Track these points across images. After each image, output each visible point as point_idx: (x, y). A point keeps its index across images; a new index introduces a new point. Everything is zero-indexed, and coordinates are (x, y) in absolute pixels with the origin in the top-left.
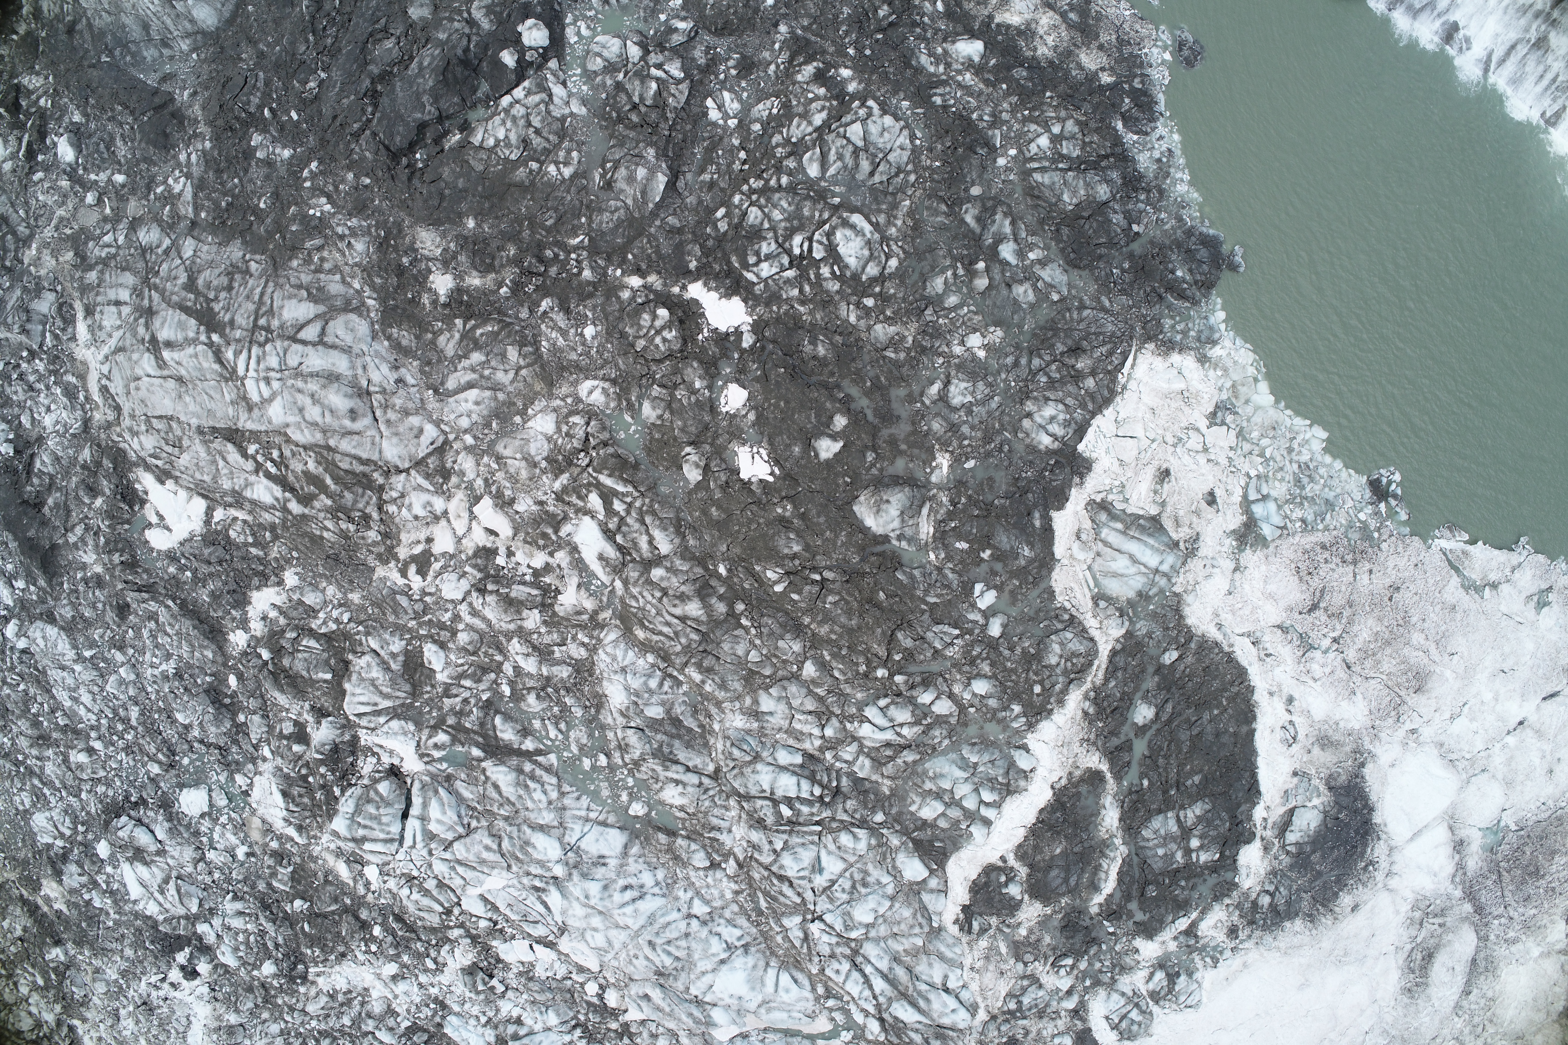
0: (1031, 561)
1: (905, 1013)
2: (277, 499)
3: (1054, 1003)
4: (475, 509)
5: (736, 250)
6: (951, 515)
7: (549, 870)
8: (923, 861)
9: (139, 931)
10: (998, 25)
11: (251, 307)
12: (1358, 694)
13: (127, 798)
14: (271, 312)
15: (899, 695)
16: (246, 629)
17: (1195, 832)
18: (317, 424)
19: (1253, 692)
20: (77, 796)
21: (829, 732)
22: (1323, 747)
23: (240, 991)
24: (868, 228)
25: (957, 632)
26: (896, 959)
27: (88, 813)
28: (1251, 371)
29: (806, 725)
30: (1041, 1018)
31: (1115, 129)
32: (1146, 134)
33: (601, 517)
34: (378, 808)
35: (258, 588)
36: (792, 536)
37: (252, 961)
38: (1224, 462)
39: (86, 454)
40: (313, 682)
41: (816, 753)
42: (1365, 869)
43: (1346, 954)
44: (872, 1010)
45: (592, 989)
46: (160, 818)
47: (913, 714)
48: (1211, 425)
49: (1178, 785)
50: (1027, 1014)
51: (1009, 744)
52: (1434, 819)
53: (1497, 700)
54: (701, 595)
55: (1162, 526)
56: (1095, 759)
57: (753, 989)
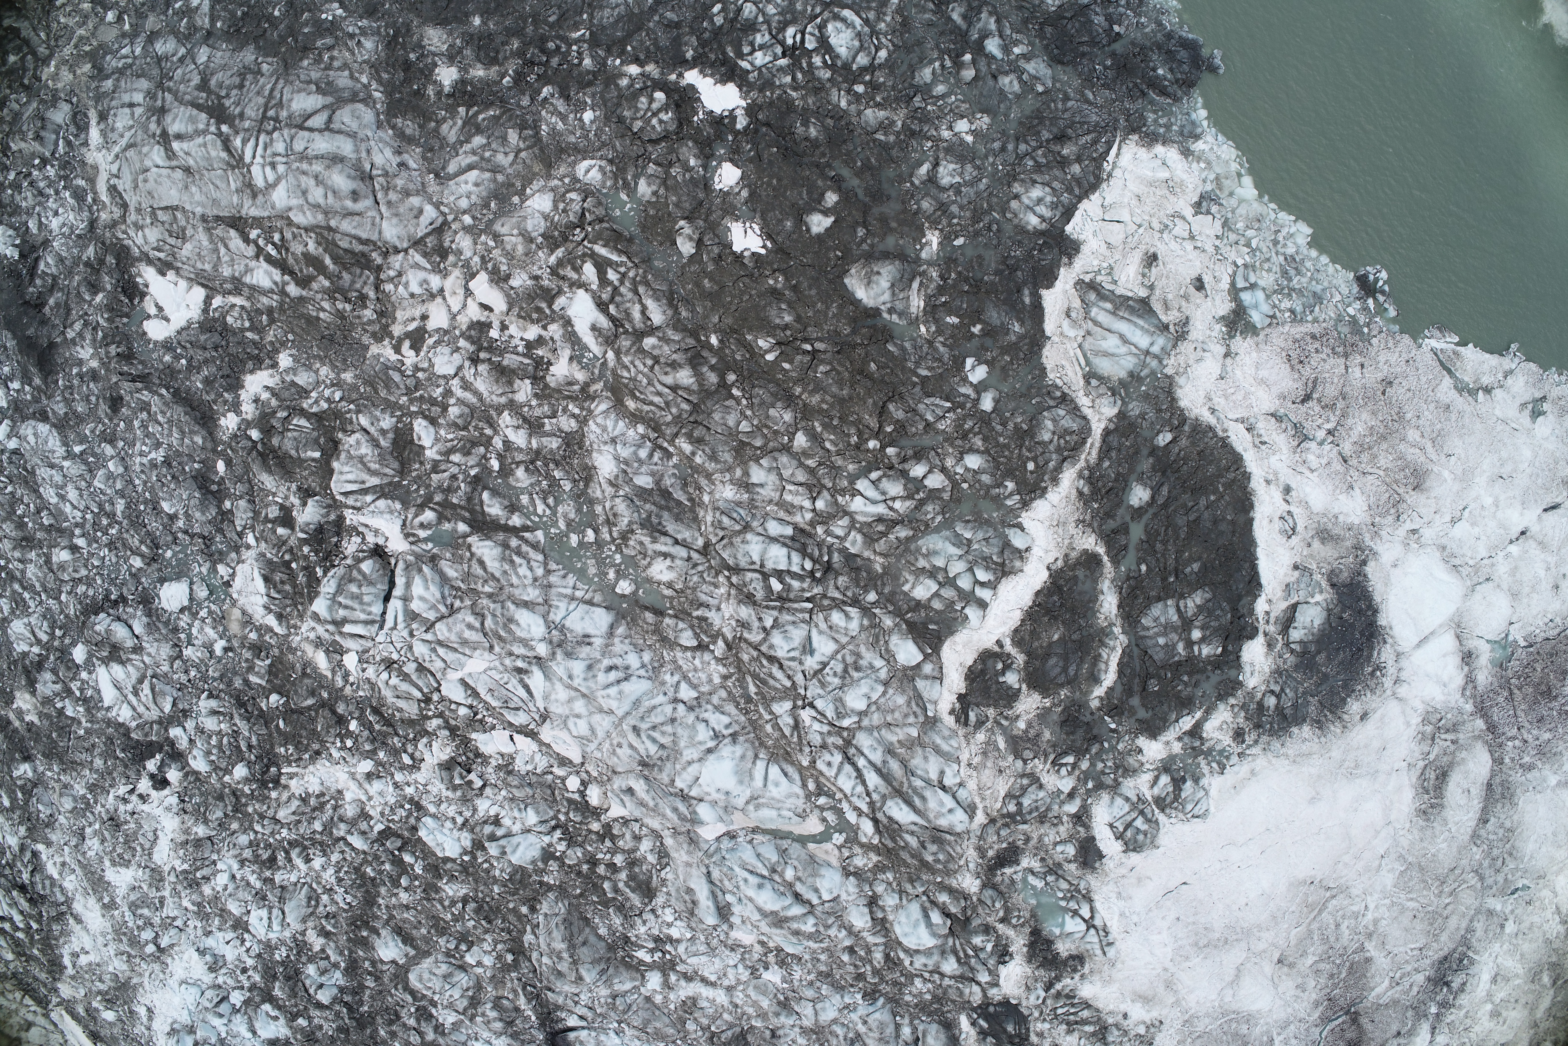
0: (1021, 337)
1: (900, 812)
2: (276, 283)
3: (1056, 807)
4: (472, 285)
5: (731, 43)
6: (941, 290)
7: (532, 649)
8: (917, 644)
9: (110, 740)
11: (261, 101)
12: (1356, 489)
13: (107, 597)
14: (280, 105)
15: (891, 468)
16: (238, 413)
17: (1196, 623)
18: (319, 206)
19: (1249, 479)
20: (57, 598)
21: (820, 504)
22: (1323, 541)
23: (210, 800)
24: (858, 21)
25: (948, 405)
26: (890, 751)
27: (67, 616)
28: (1235, 166)
29: (798, 498)
30: (1042, 823)
33: (594, 287)
34: (360, 586)
35: (252, 372)
36: (783, 306)
37: (223, 765)
38: (1211, 249)
39: (90, 252)
40: (301, 461)
41: (808, 528)
42: (1372, 674)
43: (1357, 766)
44: (865, 808)
45: (573, 783)
46: (139, 613)
47: (905, 488)
48: (1196, 213)
49: (1177, 572)
50: (1028, 817)
51: (1003, 522)
52: (1441, 626)
53: (1498, 506)
54: (692, 365)
55: (1151, 309)
56: (1091, 540)
57: (741, 782)
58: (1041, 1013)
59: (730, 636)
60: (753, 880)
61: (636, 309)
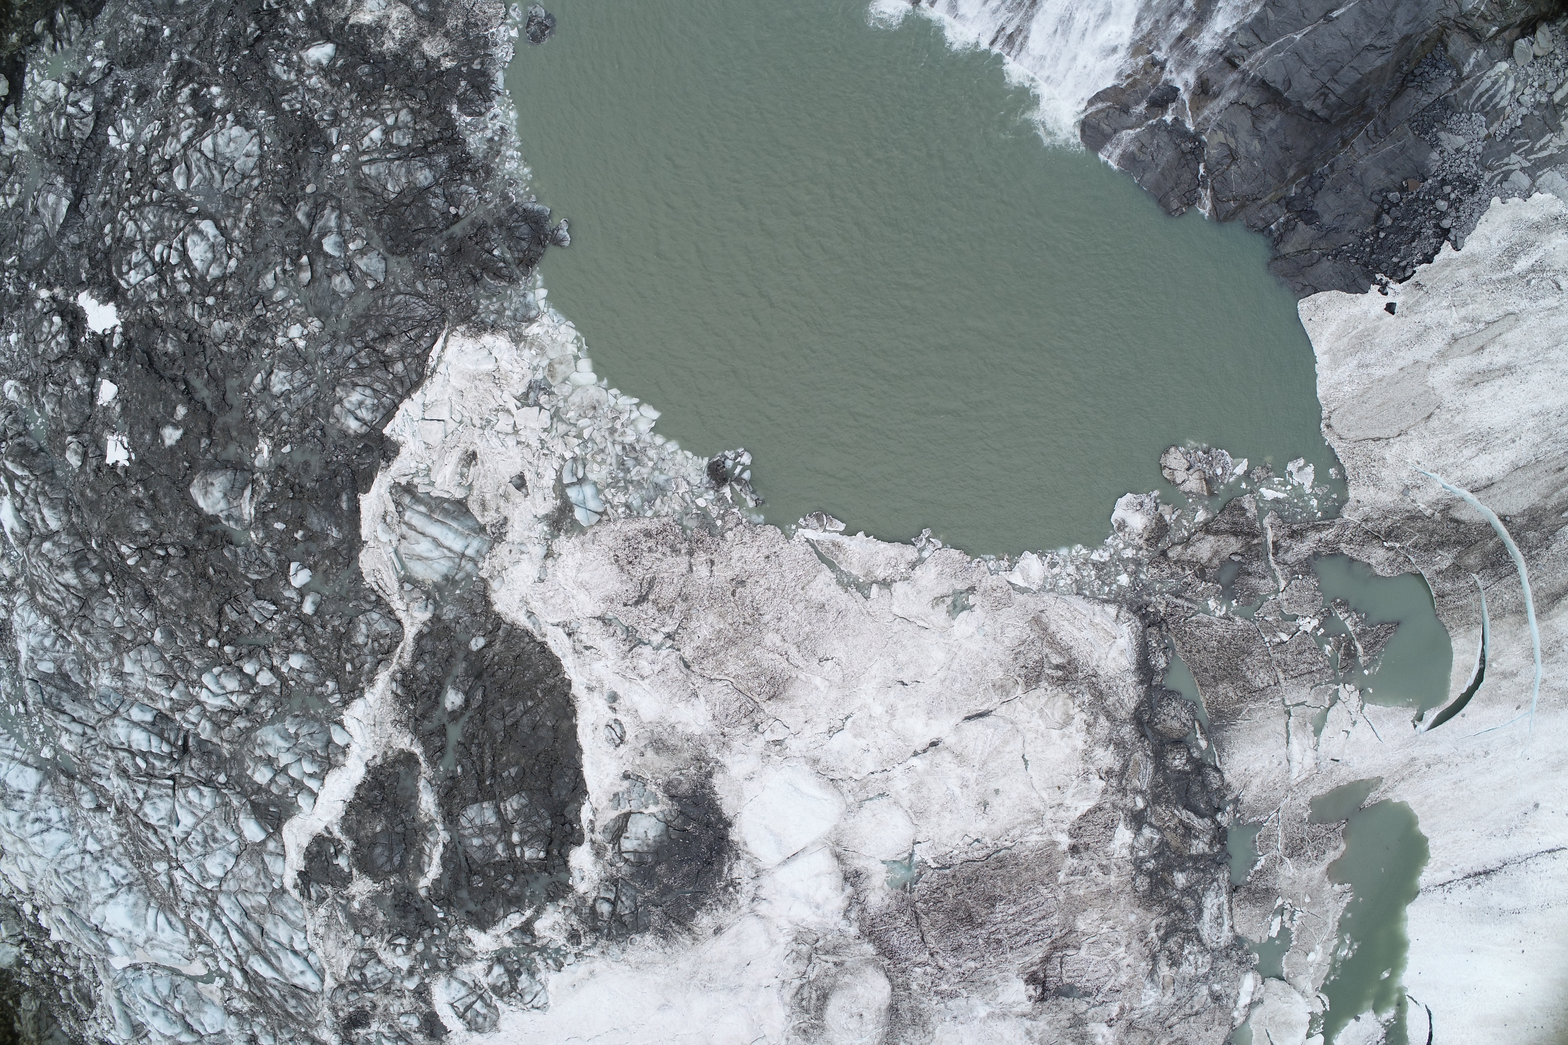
0: (340, 542)
1: (260, 968)
3: (398, 981)
5: (116, 261)
6: (269, 497)
8: (259, 824)
10: (352, 26)
12: (701, 696)
15: (230, 664)
17: (516, 826)
19: (569, 685)
21: (174, 694)
22: (657, 751)
24: (212, 233)
25: (273, 608)
26: (247, 915)
28: (572, 349)
29: (158, 687)
30: (386, 994)
31: (450, 114)
32: (481, 114)
33: (10, 498)
36: (142, 515)
38: (536, 444)
41: (169, 713)
42: (725, 889)
43: (710, 980)
44: (233, 960)
45: (28, 908)
47: (240, 684)
48: (523, 405)
49: (493, 774)
50: (373, 988)
51: (328, 718)
52: (814, 843)
53: (893, 715)
54: (77, 567)
55: (468, 510)
56: (407, 740)
57: (138, 925)
59: (118, 802)
60: (150, 1008)
61: (37, 516)
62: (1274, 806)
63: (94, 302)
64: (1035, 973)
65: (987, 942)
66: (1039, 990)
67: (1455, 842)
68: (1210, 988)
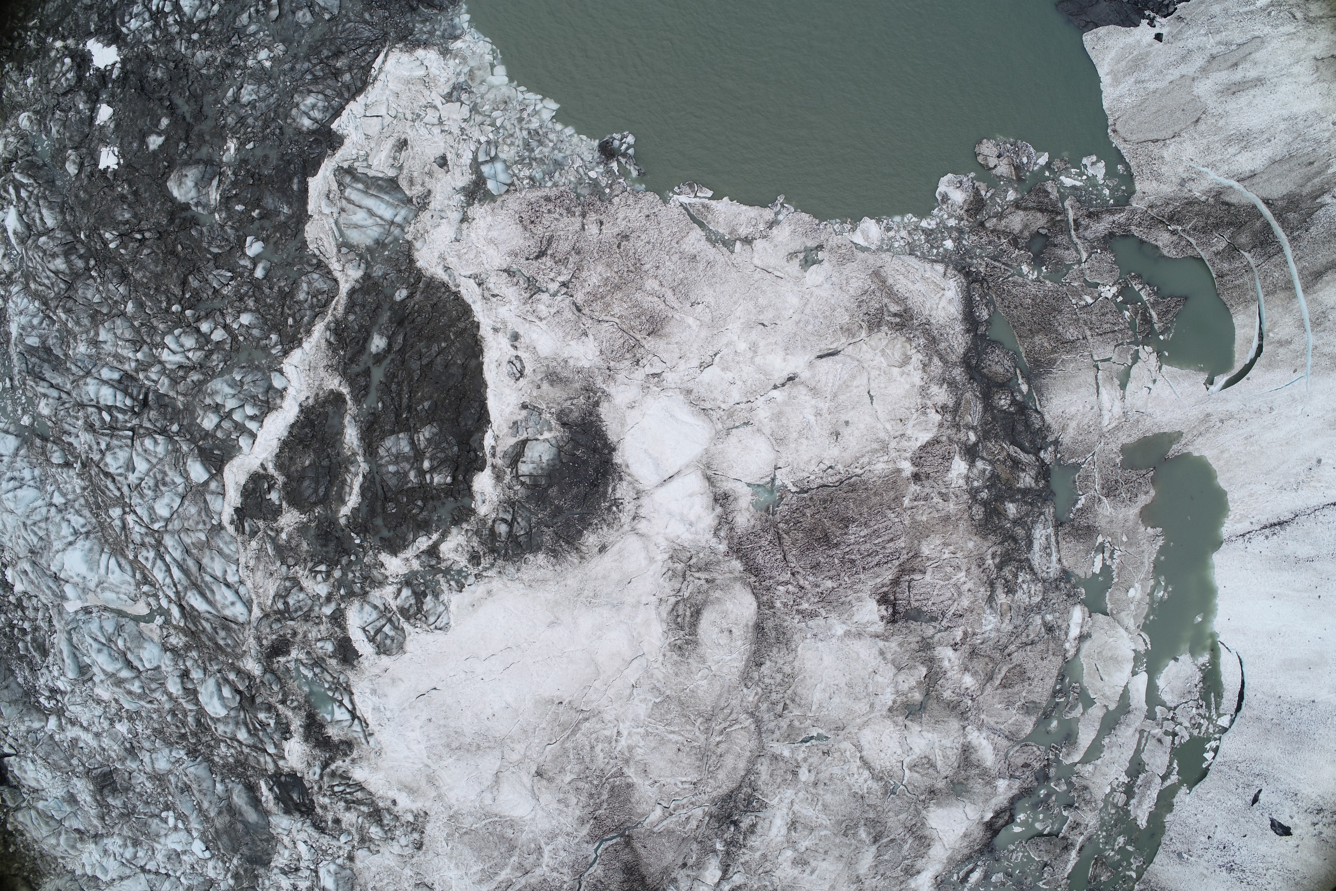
0: (289, 217)
1: (196, 601)
3: (317, 608)
5: (120, 15)
8: (204, 465)
12: (590, 336)
15: (189, 326)
17: (428, 455)
19: (478, 327)
21: (139, 355)
22: (552, 383)
25: (230, 274)
26: (187, 551)
28: (488, 58)
29: (126, 351)
30: (307, 621)
33: (16, 204)
36: (126, 207)
38: (456, 131)
41: (134, 374)
43: (595, 596)
44: (173, 596)
47: (196, 341)
48: (448, 102)
49: (409, 408)
50: (295, 615)
51: (269, 367)
52: (687, 466)
53: (755, 352)
54: (67, 254)
55: (398, 186)
56: (336, 382)
57: (91, 570)
58: (320, 788)
59: (84, 457)
60: (96, 647)
61: (37, 216)
62: (1089, 449)
63: (100, 45)
64: (886, 594)
65: (842, 562)
66: (890, 610)
67: (1251, 495)
68: (1043, 618)
